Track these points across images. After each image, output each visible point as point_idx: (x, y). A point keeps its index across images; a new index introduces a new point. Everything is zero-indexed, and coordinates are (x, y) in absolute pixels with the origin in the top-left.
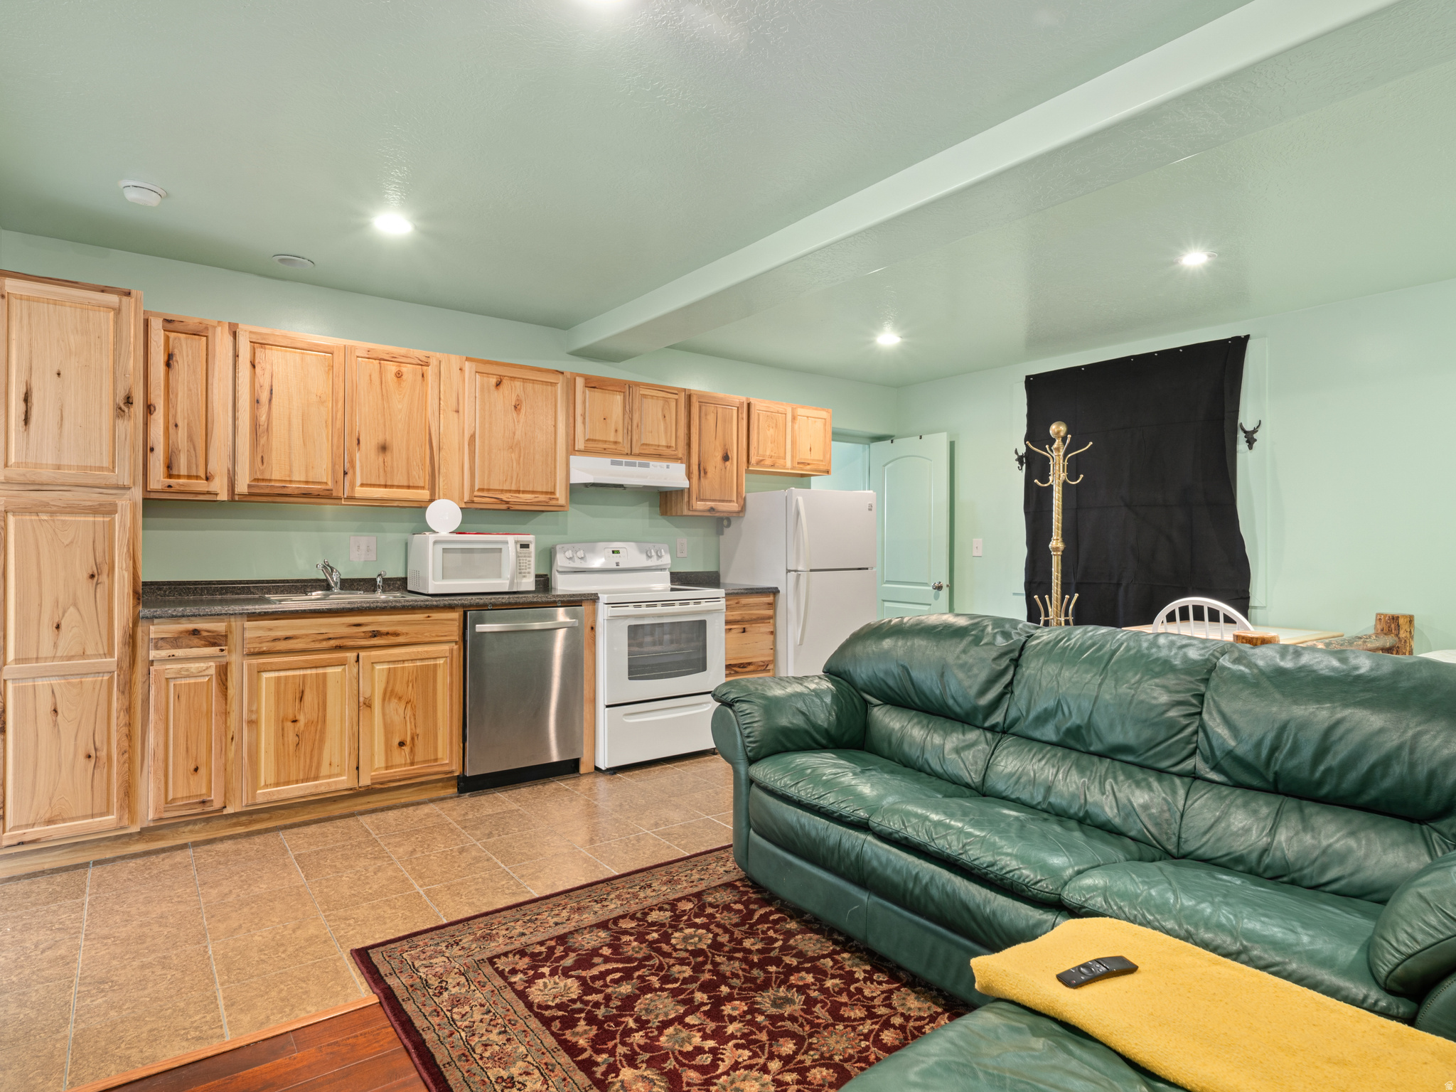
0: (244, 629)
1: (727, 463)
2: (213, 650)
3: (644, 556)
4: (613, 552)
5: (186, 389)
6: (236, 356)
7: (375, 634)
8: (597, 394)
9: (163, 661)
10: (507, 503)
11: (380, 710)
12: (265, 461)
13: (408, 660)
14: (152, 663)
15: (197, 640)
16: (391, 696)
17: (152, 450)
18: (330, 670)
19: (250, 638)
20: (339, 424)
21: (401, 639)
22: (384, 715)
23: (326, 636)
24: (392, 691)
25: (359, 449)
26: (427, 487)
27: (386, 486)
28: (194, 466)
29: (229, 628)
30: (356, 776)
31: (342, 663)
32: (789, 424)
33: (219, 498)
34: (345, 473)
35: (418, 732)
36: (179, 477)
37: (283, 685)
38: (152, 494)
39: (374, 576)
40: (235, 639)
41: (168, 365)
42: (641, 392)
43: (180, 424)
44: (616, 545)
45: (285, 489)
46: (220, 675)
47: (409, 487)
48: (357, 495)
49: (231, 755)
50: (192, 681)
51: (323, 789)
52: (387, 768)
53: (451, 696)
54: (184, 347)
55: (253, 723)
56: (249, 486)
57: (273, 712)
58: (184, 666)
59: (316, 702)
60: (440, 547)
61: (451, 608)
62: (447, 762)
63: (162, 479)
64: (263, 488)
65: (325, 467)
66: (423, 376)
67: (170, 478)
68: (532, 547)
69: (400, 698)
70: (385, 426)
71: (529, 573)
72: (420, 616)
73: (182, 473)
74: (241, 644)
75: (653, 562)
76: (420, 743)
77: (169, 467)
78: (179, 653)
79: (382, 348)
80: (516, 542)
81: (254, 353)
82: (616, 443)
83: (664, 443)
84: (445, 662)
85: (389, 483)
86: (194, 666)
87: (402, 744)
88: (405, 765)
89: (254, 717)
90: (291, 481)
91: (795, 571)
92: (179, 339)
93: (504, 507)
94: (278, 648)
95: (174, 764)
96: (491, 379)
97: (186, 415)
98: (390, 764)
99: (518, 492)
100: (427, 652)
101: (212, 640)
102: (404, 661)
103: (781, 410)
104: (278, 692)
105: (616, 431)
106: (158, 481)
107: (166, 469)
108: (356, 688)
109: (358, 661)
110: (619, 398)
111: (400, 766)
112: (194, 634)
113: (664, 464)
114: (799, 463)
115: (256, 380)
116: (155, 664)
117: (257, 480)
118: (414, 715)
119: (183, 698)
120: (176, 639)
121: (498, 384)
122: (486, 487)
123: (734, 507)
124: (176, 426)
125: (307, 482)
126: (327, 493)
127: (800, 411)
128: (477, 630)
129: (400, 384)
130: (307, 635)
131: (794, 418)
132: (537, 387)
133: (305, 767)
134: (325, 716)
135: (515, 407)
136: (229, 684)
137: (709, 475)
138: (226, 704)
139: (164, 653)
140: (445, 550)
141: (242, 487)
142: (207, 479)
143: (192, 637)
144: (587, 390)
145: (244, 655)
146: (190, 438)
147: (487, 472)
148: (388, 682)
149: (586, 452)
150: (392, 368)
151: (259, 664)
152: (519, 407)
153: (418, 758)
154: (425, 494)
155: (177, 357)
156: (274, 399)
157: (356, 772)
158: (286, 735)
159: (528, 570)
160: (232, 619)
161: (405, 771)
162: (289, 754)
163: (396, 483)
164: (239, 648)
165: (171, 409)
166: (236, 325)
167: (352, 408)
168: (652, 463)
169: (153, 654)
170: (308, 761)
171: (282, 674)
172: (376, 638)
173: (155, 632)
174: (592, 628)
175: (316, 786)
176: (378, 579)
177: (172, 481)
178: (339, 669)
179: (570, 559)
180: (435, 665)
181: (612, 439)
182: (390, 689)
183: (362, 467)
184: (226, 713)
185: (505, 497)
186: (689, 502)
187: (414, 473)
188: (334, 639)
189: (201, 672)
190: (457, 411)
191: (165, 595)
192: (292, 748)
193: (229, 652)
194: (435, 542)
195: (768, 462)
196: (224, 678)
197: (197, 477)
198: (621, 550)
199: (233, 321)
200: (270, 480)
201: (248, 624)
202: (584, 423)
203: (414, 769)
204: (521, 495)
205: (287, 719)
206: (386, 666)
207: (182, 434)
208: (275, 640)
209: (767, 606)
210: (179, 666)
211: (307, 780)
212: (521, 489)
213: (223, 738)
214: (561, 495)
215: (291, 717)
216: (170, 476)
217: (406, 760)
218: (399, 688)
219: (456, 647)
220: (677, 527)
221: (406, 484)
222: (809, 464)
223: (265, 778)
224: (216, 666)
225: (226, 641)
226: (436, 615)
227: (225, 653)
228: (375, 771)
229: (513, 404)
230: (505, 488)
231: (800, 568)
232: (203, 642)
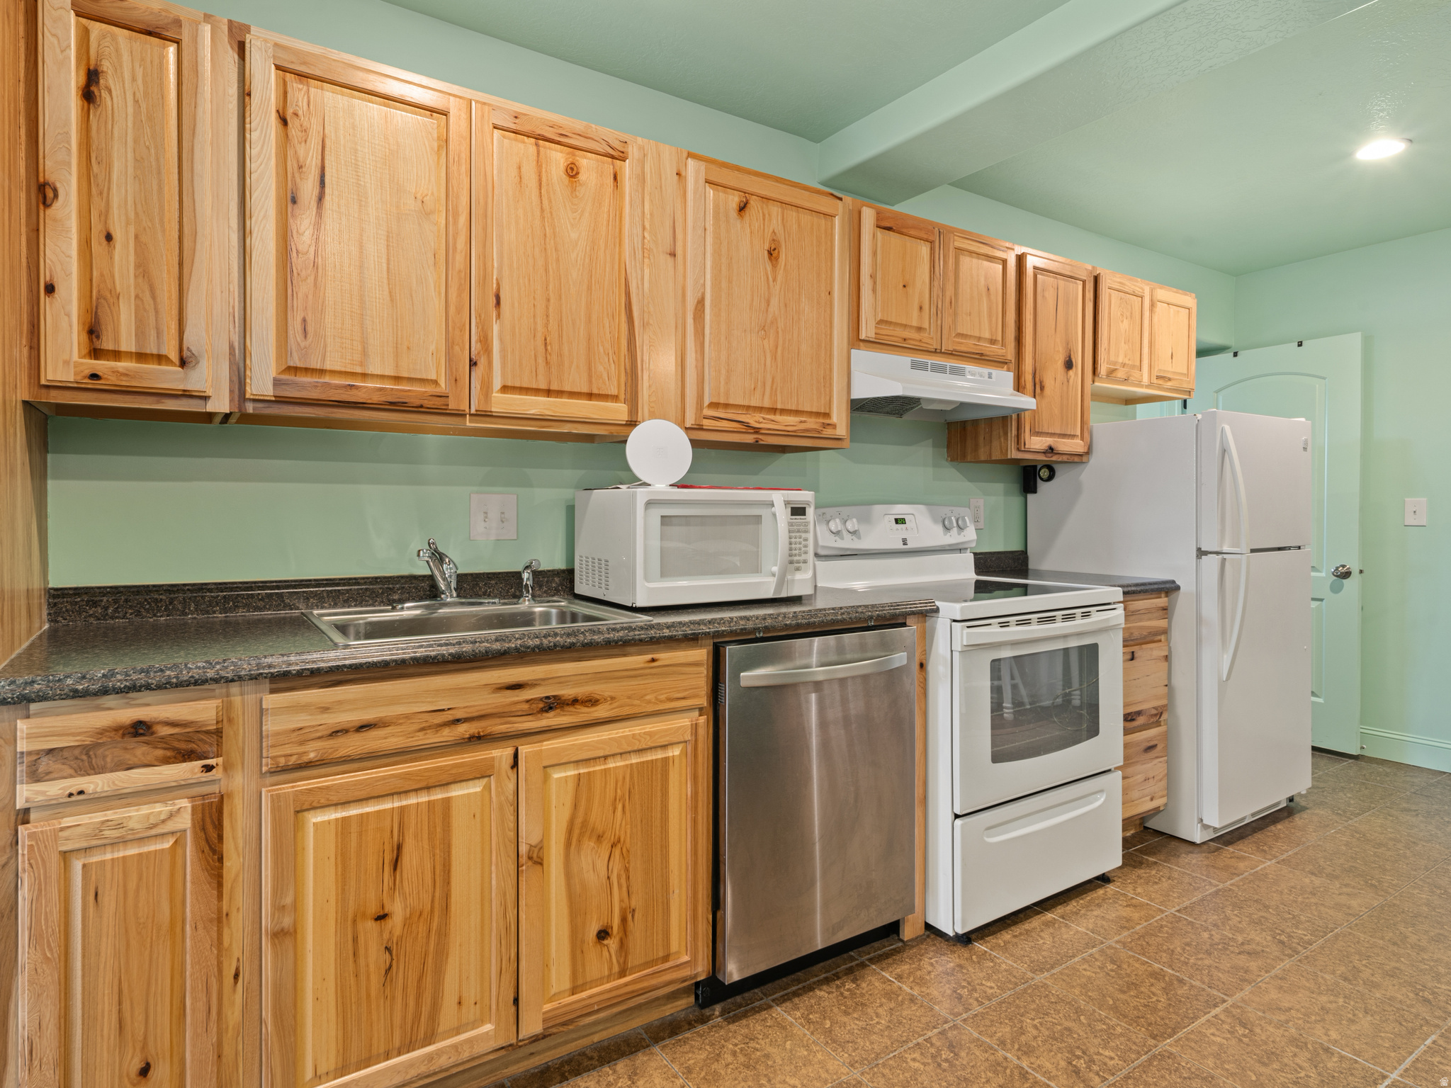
0: (262, 711)
1: (1071, 373)
2: (187, 770)
3: (940, 528)
4: (897, 521)
5: (130, 156)
6: (245, 94)
7: (551, 704)
8: (893, 238)
9: (55, 807)
10: (757, 431)
11: (561, 866)
12: (310, 329)
13: (613, 755)
14: (24, 816)
15: (145, 748)
16: (581, 834)
17: (50, 289)
18: (457, 792)
19: (277, 734)
20: (459, 260)
21: (600, 712)
22: (568, 875)
23: (448, 716)
24: (585, 824)
25: (498, 316)
26: (622, 397)
27: (548, 393)
28: (153, 333)
29: (225, 716)
30: (512, 1019)
31: (482, 772)
32: (1147, 314)
33: (211, 407)
34: (473, 364)
35: (633, 904)
36: (116, 355)
37: (354, 837)
38: (53, 393)
39: (519, 568)
40: (241, 737)
41: (88, 95)
42: (957, 244)
43: (118, 235)
44: (900, 510)
45: (354, 392)
46: (204, 829)
47: (590, 396)
48: (495, 408)
49: (233, 1015)
50: (132, 851)
51: (444, 1062)
52: (574, 991)
53: (695, 821)
54: (126, 57)
55: (285, 936)
56: (277, 383)
57: (333, 902)
58: (110, 815)
59: (428, 866)
60: (657, 513)
61: (692, 639)
62: (686, 958)
63: (75, 357)
64: (306, 387)
65: (432, 348)
66: (615, 178)
67: (96, 358)
68: (810, 511)
69: (600, 838)
70: (546, 271)
71: (805, 562)
72: (635, 660)
73: (123, 348)
74: (256, 745)
75: (953, 538)
76: (636, 927)
77: (93, 331)
78: (95, 784)
79: (542, 116)
80: (787, 503)
81: (285, 93)
82: (919, 329)
83: (987, 335)
84: (684, 753)
85: (554, 387)
86: (136, 815)
87: (603, 934)
88: (609, 978)
89: (287, 921)
90: (364, 376)
91: (1217, 553)
92: (114, 38)
93: (749, 439)
94: (342, 752)
95: (85, 1067)
96: (731, 197)
97: (132, 215)
98: (580, 982)
99: (774, 410)
100: (650, 734)
101: (183, 746)
102: (606, 757)
103: (1138, 291)
104: (343, 855)
105: (921, 308)
106: (67, 363)
107: (85, 336)
108: (512, 825)
109: (515, 765)
110: (924, 250)
111: (599, 981)
112: (136, 735)
113: (985, 371)
114: (1158, 377)
115: (290, 153)
116: (33, 816)
117: (295, 370)
118: (627, 870)
119: (109, 900)
120: (87, 750)
121: (742, 208)
122: (722, 401)
123: (1076, 445)
124: (109, 238)
125: (397, 379)
126: (438, 403)
127: (1162, 294)
128: (743, 683)
129: (574, 190)
130: (407, 717)
131: (1153, 305)
132: (806, 218)
133: (404, 1018)
134: (447, 896)
135: (770, 253)
136: (229, 847)
137: (1047, 391)
138: (220, 897)
139: (54, 789)
140: (665, 520)
141: (262, 383)
142: (183, 363)
143: (131, 742)
144: (879, 232)
145: (262, 775)
146: (143, 269)
147: (723, 372)
148: (575, 806)
149: (876, 344)
150: (558, 157)
151: (297, 794)
152: (775, 253)
153: (635, 958)
154: (619, 411)
155: (109, 78)
156: (327, 198)
157: (513, 1009)
158: (362, 951)
159: (803, 557)
160: (235, 688)
161: (610, 990)
162: (368, 996)
163: (567, 387)
164: (250, 756)
165: (96, 199)
166: (247, 29)
167: (485, 229)
168: (970, 368)
169: (25, 793)
170: (412, 1003)
171: (354, 811)
172: (552, 714)
173: (30, 737)
174: (922, 665)
175: (430, 1058)
176: (525, 576)
177: (101, 365)
178: (475, 788)
179: (837, 533)
180: (666, 760)
181: (915, 323)
182: (579, 821)
183: (503, 351)
184: (220, 919)
185: (753, 419)
186: (1018, 436)
187: (600, 368)
188: (466, 720)
189: (155, 826)
190: (673, 255)
191: (105, 616)
192: (375, 980)
193: (227, 768)
194: (650, 504)
195: (1121, 374)
196: (213, 835)
197: (160, 358)
198: (907, 518)
199: (237, 18)
200: (322, 372)
201: (271, 700)
202: (874, 290)
203: (626, 985)
204: (778, 418)
205: (364, 915)
206: (571, 772)
207: (123, 258)
208: (336, 733)
209: (1161, 613)
210: (98, 817)
211: (409, 1047)
212: (779, 406)
213: (214, 981)
214: (840, 418)
215: (373, 909)
216: (96, 353)
217: (610, 969)
218: (598, 816)
219: (703, 719)
220: (970, 481)
221: (585, 389)
222: (1170, 379)
223: (315, 1060)
224: (194, 809)
225: (219, 744)
226: (667, 656)
227: (217, 774)
228: (550, 1000)
229: (767, 247)
230: (753, 404)
231: (1225, 549)
232: (160, 753)
